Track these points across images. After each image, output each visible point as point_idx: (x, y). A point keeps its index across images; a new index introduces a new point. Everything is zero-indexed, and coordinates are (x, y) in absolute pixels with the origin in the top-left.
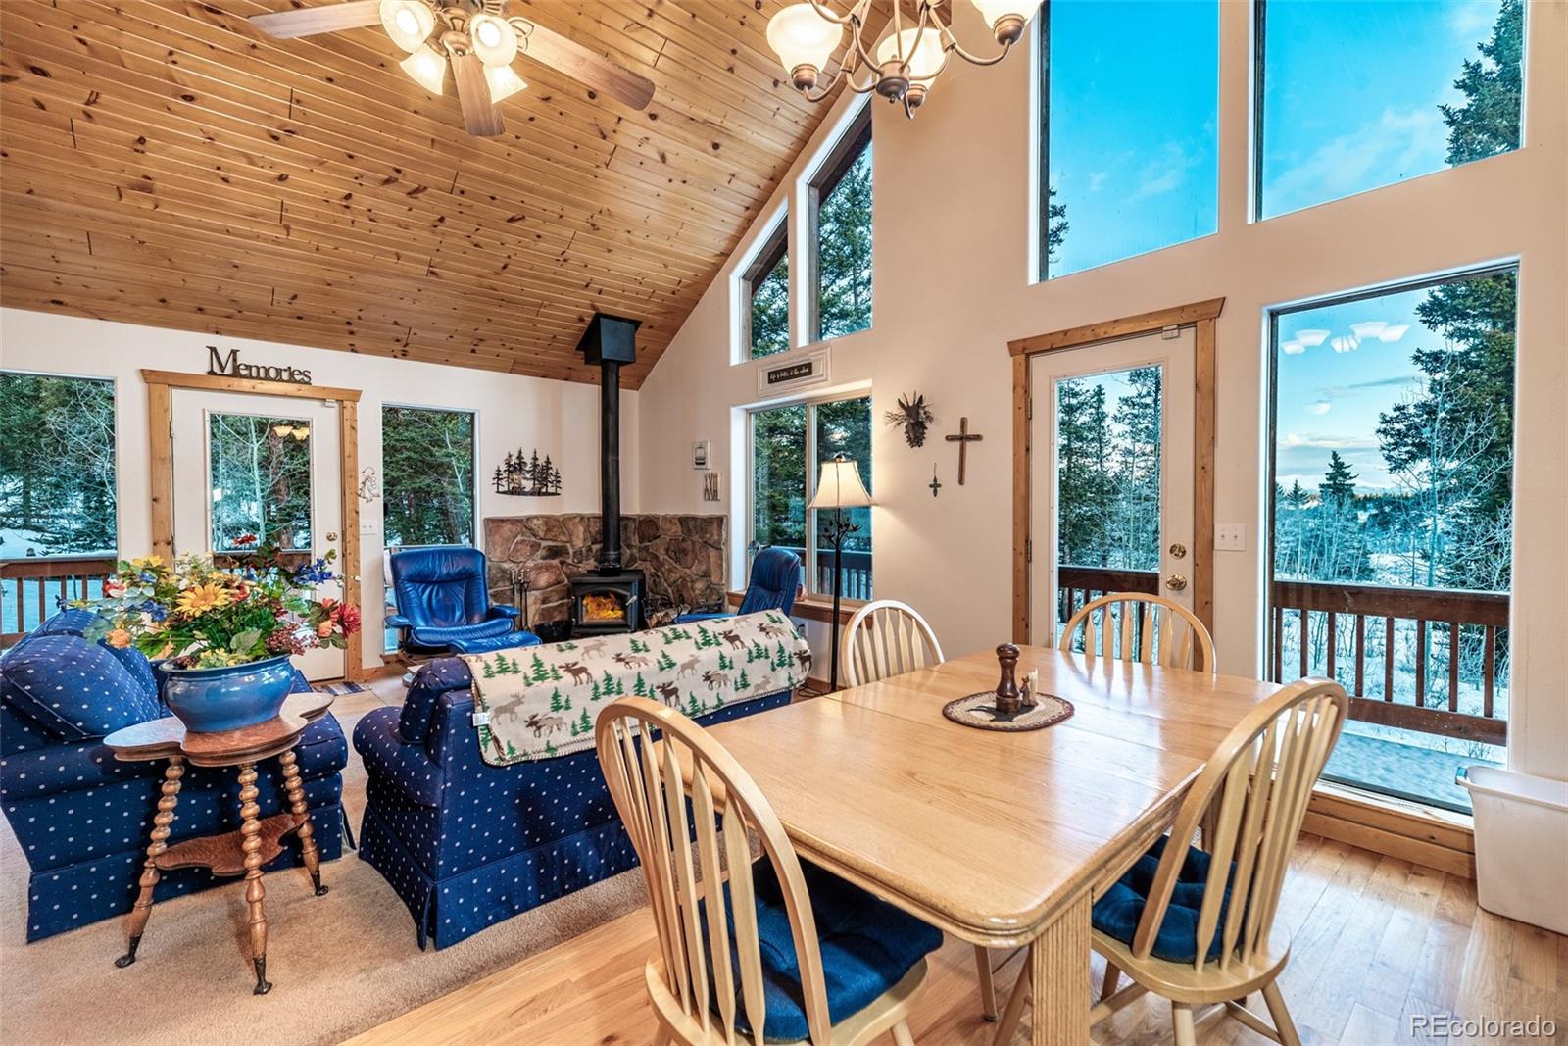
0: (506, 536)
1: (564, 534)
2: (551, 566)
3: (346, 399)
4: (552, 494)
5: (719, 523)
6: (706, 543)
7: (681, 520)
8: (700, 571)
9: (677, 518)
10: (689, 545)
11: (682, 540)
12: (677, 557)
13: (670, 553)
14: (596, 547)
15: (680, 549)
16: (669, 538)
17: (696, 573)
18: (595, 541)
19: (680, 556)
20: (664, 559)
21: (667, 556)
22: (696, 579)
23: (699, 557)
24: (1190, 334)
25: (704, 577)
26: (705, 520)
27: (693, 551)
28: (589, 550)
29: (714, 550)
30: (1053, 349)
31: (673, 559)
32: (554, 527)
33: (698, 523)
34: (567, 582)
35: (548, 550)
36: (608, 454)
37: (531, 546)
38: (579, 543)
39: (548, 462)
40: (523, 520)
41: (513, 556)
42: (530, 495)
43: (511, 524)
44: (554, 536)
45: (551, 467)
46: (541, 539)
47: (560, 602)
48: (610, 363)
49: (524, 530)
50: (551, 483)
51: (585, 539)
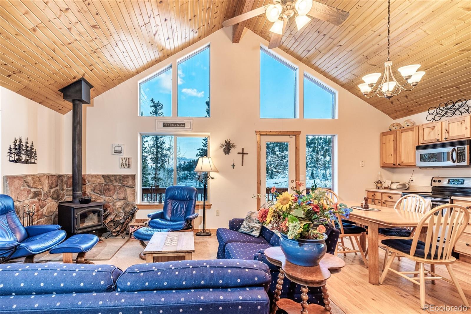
1: (40, 184)
5: (133, 177)
6: (124, 185)
7: (104, 176)
8: (120, 197)
9: (101, 176)
10: (111, 187)
11: (105, 185)
12: (101, 193)
13: (96, 191)
14: (52, 191)
15: (104, 189)
16: (94, 184)
17: (116, 198)
18: (51, 188)
19: (104, 192)
20: (90, 194)
21: (92, 193)
22: (117, 201)
23: (118, 192)
24: (294, 137)
25: (122, 199)
26: (123, 176)
27: (114, 189)
28: (50, 192)
29: (129, 188)
30: (267, 135)
31: (98, 194)
32: (36, 181)
33: (118, 178)
34: (41, 210)
35: (34, 193)
36: (78, 145)
37: (27, 192)
38: (46, 189)
40: (23, 177)
41: (19, 198)
43: (19, 180)
44: (37, 186)
45: (33, 149)
46: (31, 188)
47: (38, 221)
48: (78, 102)
49: (24, 183)
50: (33, 157)
51: (48, 187)
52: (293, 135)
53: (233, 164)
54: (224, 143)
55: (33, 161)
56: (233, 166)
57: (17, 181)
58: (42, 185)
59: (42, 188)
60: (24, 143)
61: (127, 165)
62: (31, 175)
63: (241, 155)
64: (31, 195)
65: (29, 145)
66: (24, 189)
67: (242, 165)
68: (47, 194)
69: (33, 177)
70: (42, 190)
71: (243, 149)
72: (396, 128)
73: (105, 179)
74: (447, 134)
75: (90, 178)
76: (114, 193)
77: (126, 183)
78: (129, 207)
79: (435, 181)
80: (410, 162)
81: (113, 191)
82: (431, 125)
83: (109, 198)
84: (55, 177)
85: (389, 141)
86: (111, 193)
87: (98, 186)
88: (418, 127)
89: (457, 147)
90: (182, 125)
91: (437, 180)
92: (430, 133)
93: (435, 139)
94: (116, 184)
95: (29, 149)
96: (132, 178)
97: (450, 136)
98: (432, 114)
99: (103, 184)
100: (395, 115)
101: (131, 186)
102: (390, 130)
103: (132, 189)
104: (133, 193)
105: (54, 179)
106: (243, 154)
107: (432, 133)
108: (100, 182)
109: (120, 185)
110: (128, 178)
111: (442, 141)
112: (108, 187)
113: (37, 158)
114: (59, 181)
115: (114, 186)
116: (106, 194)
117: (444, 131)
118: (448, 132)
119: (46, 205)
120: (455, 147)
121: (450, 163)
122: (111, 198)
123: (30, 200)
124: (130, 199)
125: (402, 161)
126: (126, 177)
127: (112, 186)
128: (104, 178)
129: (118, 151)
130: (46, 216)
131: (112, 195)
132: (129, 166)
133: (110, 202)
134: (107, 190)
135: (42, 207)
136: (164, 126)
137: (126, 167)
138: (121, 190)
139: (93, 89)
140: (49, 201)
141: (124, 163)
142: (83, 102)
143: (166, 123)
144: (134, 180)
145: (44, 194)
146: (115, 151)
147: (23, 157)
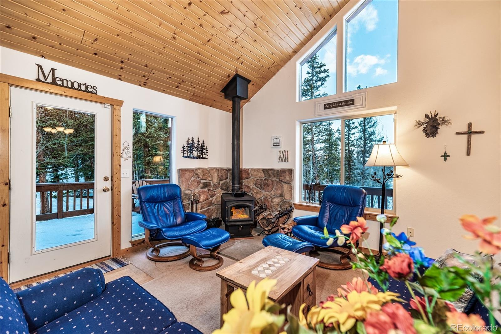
0: (187, 178)
1: (209, 177)
2: (205, 192)
3: (115, 104)
4: (204, 158)
5: (290, 172)
6: (281, 181)
7: (264, 171)
8: (277, 193)
9: (261, 170)
11: (265, 180)
12: (261, 187)
13: (257, 185)
14: (221, 182)
15: (264, 183)
16: (256, 179)
17: (274, 194)
18: (221, 180)
19: (264, 186)
20: (253, 188)
21: (254, 187)
22: (274, 197)
23: (276, 187)
25: (279, 196)
26: (280, 171)
27: (272, 185)
28: (219, 184)
29: (286, 184)
31: (259, 188)
32: (206, 173)
33: (276, 172)
34: (211, 199)
35: (204, 184)
36: (236, 140)
37: (197, 183)
38: (215, 181)
39: (203, 143)
40: (194, 170)
41: (190, 188)
42: (197, 158)
43: (190, 172)
44: (206, 178)
45: (204, 146)
46: (201, 179)
47: (207, 208)
48: (236, 99)
49: (194, 175)
50: (204, 153)
51: (217, 179)
53: (446, 153)
54: (423, 119)
55: (204, 156)
56: (445, 156)
57: (188, 173)
58: (212, 177)
59: (212, 180)
60: (196, 142)
61: (284, 158)
62: (201, 169)
63: (466, 135)
64: (201, 185)
65: (200, 143)
66: (194, 180)
68: (216, 186)
69: (203, 170)
70: (211, 182)
71: (470, 125)
73: (264, 174)
75: (253, 172)
76: (272, 188)
77: (283, 178)
78: (286, 205)
81: (271, 186)
83: (268, 193)
84: (225, 170)
86: (270, 188)
87: (259, 180)
90: (349, 103)
94: (274, 179)
95: (200, 146)
96: (289, 173)
99: (263, 179)
101: (288, 182)
103: (288, 186)
104: (289, 190)
105: (224, 172)
106: (470, 133)
108: (260, 176)
109: (278, 180)
110: (285, 173)
112: (266, 181)
113: (208, 154)
114: (229, 174)
115: (272, 181)
116: (265, 189)
119: (215, 195)
122: (269, 194)
123: (201, 189)
124: (287, 197)
126: (283, 171)
127: (270, 181)
128: (264, 172)
129: (276, 144)
130: (216, 205)
131: (270, 191)
132: (286, 160)
133: (269, 197)
134: (266, 185)
135: (212, 196)
136: (325, 108)
137: (283, 161)
138: (278, 186)
139: (251, 83)
140: (218, 192)
141: (282, 156)
142: (241, 98)
143: (328, 104)
144: (291, 175)
145: (214, 185)
146: (274, 144)
147: (195, 154)
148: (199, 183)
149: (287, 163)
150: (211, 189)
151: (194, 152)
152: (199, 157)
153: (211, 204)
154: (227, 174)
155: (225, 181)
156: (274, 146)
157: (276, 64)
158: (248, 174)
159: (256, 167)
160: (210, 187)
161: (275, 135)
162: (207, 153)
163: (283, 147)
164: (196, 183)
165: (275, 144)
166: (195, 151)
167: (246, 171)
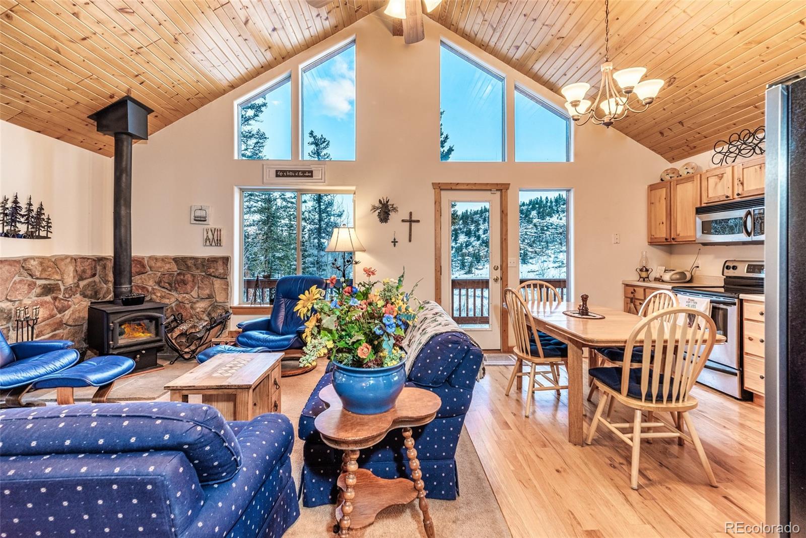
0: (5, 277)
1: (57, 273)
2: (46, 302)
4: (43, 238)
5: (224, 261)
6: (210, 275)
7: (176, 260)
8: (203, 294)
9: (171, 258)
10: (188, 277)
11: (179, 274)
12: (171, 287)
13: (162, 284)
14: (83, 283)
15: (176, 280)
16: (160, 273)
17: (196, 296)
19: (177, 286)
20: (153, 289)
21: (156, 287)
22: (198, 301)
23: (200, 285)
24: (498, 193)
25: (207, 298)
26: (208, 259)
27: (193, 281)
28: (78, 286)
29: (219, 279)
30: (451, 189)
31: (167, 289)
32: (48, 267)
33: (199, 262)
34: (59, 316)
35: (43, 288)
36: (123, 208)
37: (29, 285)
38: (70, 280)
39: (41, 208)
40: (20, 261)
41: (10, 296)
42: (25, 237)
43: (11, 265)
44: (49, 275)
45: (44, 214)
46: (37, 278)
47: (51, 334)
48: (125, 136)
49: (22, 270)
50: (44, 227)
51: (74, 277)
52: (497, 190)
53: (395, 239)
54: (377, 204)
55: (43, 234)
56: (395, 242)
57: (7, 267)
58: (62, 274)
59: (62, 280)
60: (23, 204)
61: (215, 239)
62: (38, 258)
63: (408, 224)
64: (38, 290)
65: (35, 208)
66: (20, 282)
67: (410, 241)
68: (71, 290)
69: (42, 261)
70: (60, 282)
71: (411, 214)
72: (671, 177)
73: (177, 265)
74: (741, 187)
75: (152, 263)
76: (193, 288)
77: (213, 270)
78: (218, 311)
79: (728, 268)
80: (688, 235)
81: (190, 284)
82: (718, 172)
83: (185, 295)
84: (89, 261)
85: (660, 199)
86: (189, 287)
87: (167, 276)
88: (701, 175)
89: (753, 209)
91: (731, 265)
92: (716, 184)
93: (724, 195)
94: (197, 272)
95: (33, 214)
96: (223, 263)
97: (745, 189)
98: (720, 153)
99: (176, 273)
100: (671, 154)
101: (222, 276)
102: (662, 180)
103: (223, 281)
104: (224, 287)
105: (88, 263)
106: (411, 221)
107: (719, 186)
108: (169, 269)
109: (204, 274)
110: (217, 262)
111: (734, 199)
112: (182, 277)
113: (51, 230)
114: (98, 267)
115: (193, 276)
116: (179, 290)
117: (736, 182)
118: (742, 184)
119: (69, 307)
120: (750, 209)
121: (743, 237)
122: (187, 296)
123: (36, 298)
124: (220, 298)
125: (678, 232)
126: (214, 260)
127: (189, 275)
128: (176, 262)
129: (200, 217)
130: (71, 326)
131: (189, 291)
132: (218, 243)
133: (186, 302)
134: (180, 282)
135: (61, 311)
136: (277, 176)
137: (213, 244)
138: (205, 283)
139: (153, 114)
140: (76, 301)
141: (210, 236)
142: (132, 136)
143: (281, 171)
144: (227, 265)
145: (66, 289)
146: (195, 217)
147: (22, 228)
148: (32, 286)
149: (220, 247)
150: (61, 296)
151: (18, 225)
152: (29, 236)
153: (60, 325)
154: (95, 267)
155: (90, 280)
156: (195, 220)
157: (200, 95)
158: (143, 266)
159: (160, 254)
160: (58, 292)
161: (198, 204)
162: (51, 227)
163: (212, 223)
164: (26, 287)
165: (198, 217)
166: (20, 222)
167: (140, 262)
